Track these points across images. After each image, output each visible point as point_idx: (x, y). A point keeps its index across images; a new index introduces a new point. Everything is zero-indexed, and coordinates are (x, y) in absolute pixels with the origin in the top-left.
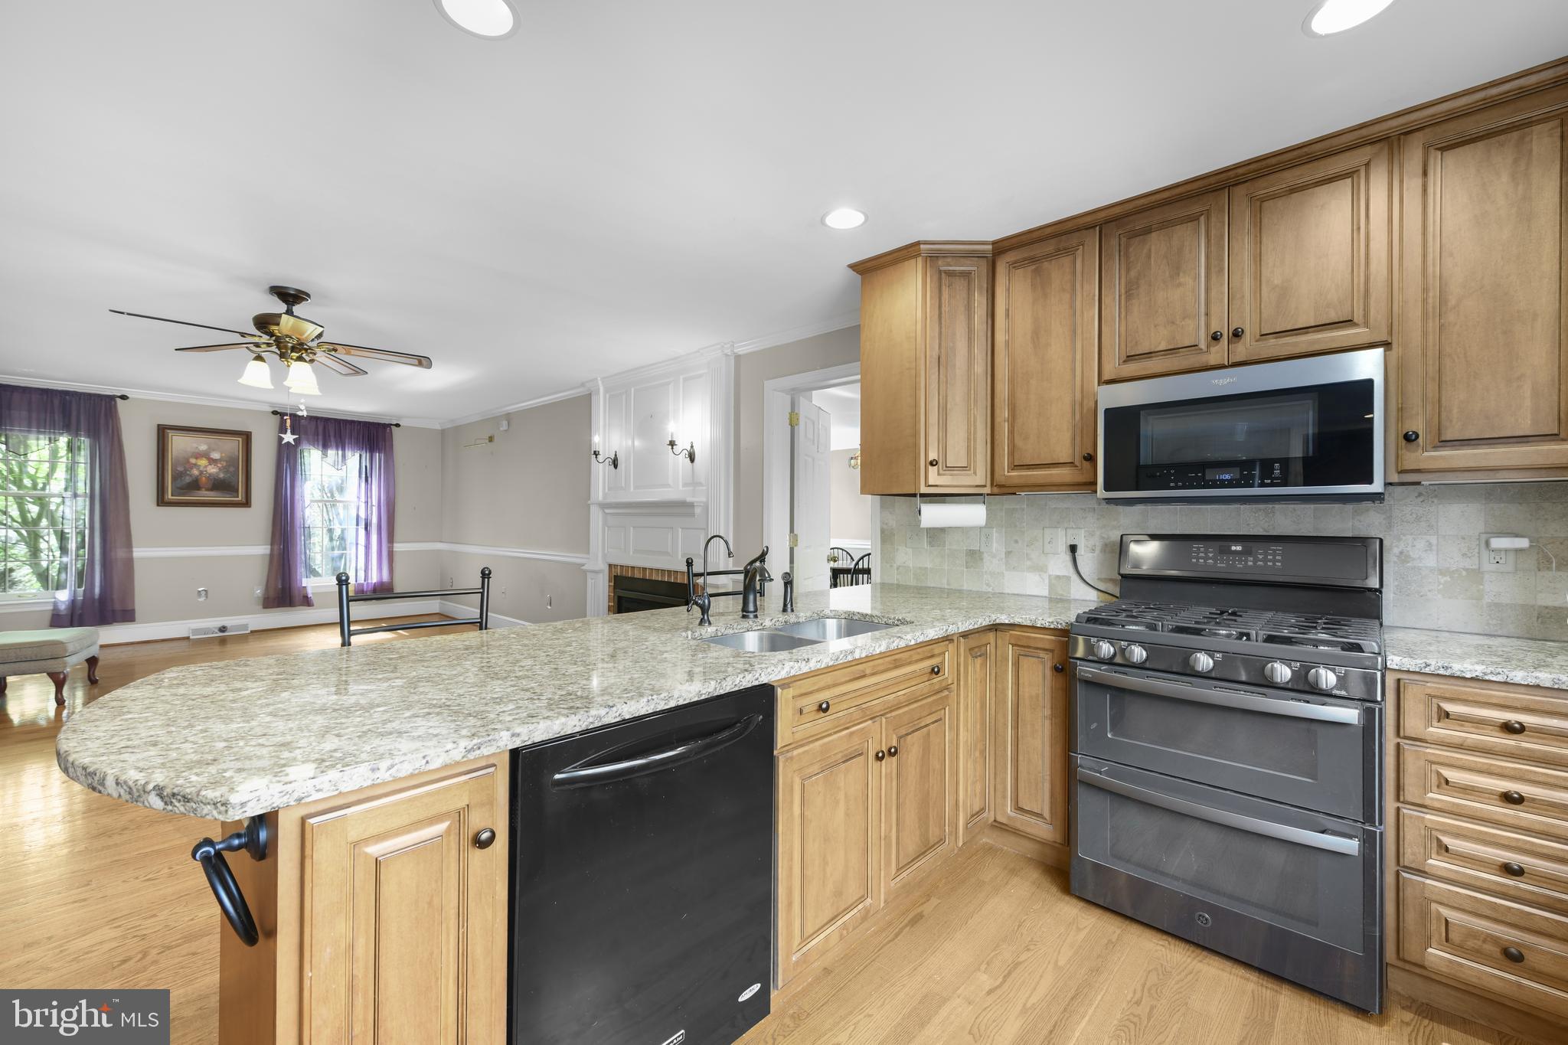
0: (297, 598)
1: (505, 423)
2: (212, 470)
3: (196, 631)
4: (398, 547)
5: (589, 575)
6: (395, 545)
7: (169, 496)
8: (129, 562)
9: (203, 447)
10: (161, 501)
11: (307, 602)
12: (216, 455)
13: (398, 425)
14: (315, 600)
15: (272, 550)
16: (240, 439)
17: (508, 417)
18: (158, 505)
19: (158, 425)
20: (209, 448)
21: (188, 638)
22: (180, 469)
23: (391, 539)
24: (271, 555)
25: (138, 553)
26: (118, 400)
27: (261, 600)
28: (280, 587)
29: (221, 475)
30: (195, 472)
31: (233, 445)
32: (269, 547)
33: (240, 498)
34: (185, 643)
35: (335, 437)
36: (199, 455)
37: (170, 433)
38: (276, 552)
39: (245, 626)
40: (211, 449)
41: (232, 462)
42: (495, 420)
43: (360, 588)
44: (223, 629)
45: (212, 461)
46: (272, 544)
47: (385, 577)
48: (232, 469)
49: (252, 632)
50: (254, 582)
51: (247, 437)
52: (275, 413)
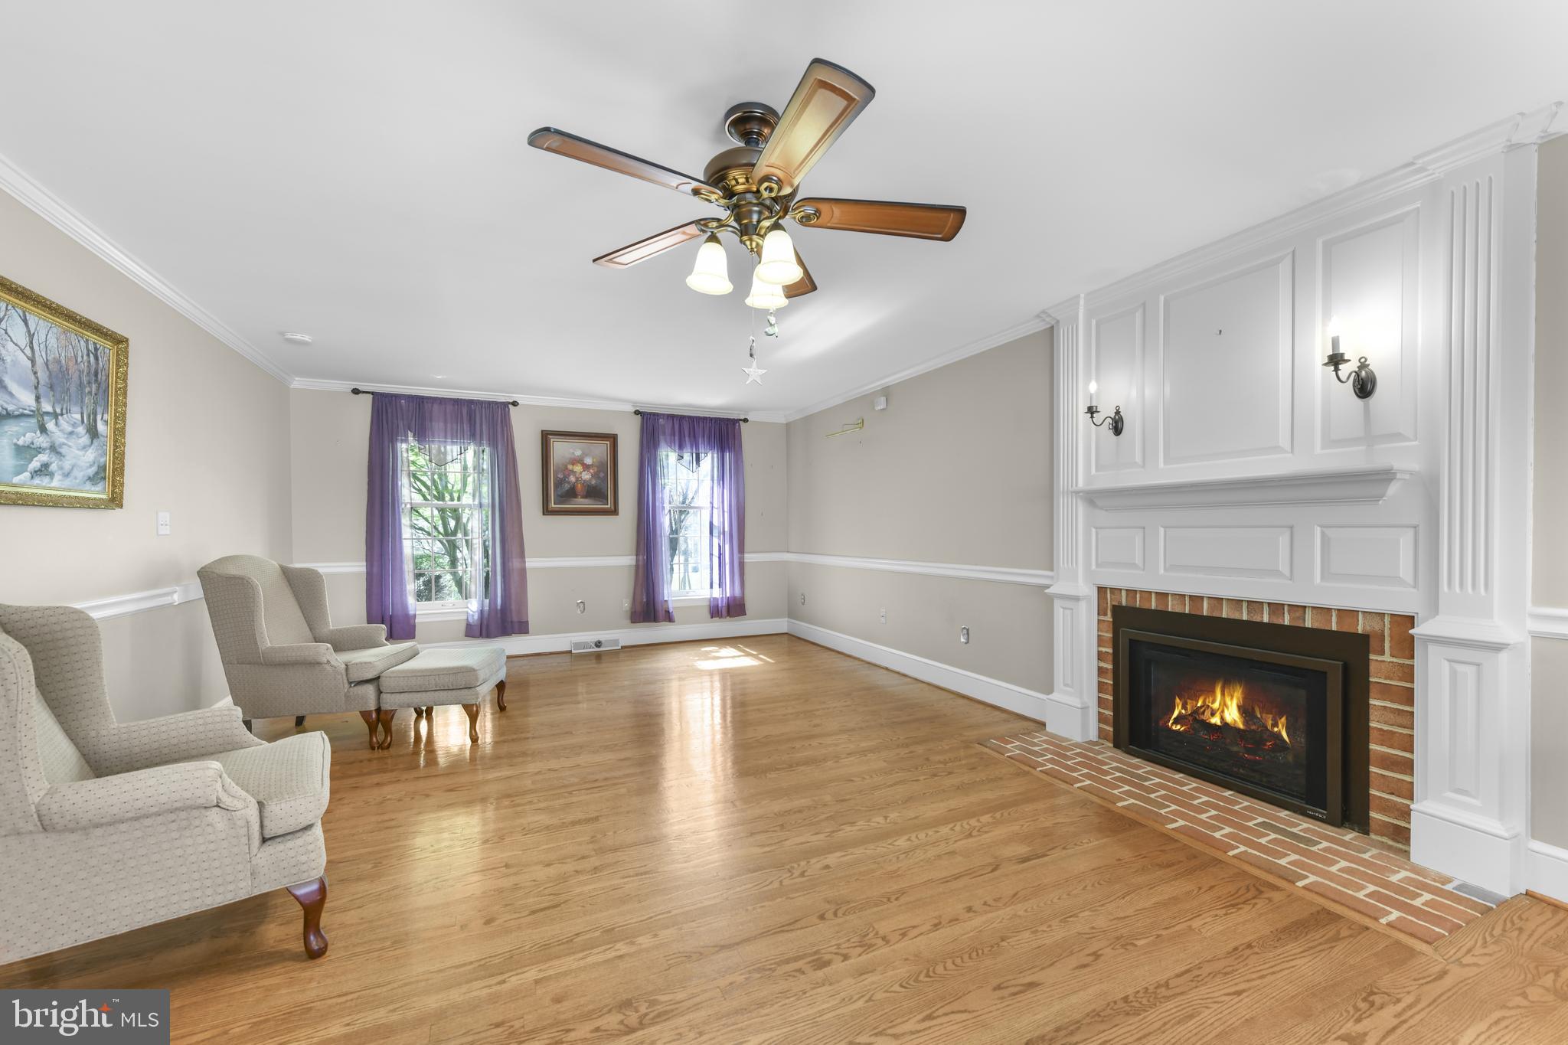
0: (661, 614)
1: (883, 399)
2: (586, 476)
3: (577, 645)
4: (749, 558)
5: (1057, 604)
6: (746, 555)
7: (552, 505)
8: (523, 572)
9: (578, 453)
10: (547, 511)
11: (669, 617)
12: (588, 461)
13: (746, 420)
14: (676, 616)
15: (637, 560)
16: (608, 443)
17: (887, 392)
18: (544, 514)
19: (542, 431)
20: (583, 453)
21: (570, 652)
22: (560, 476)
23: (742, 550)
24: (637, 566)
25: (531, 563)
26: (510, 406)
27: (629, 614)
28: (645, 600)
29: (593, 482)
30: (572, 479)
31: (601, 449)
32: (635, 557)
33: (609, 506)
34: (567, 658)
35: (689, 436)
36: (575, 461)
37: (552, 439)
38: (641, 563)
39: (616, 642)
40: (585, 455)
41: (601, 467)
42: (868, 399)
43: (716, 603)
44: (598, 644)
45: (586, 467)
46: (637, 555)
47: (738, 593)
48: (602, 475)
49: (622, 647)
50: (621, 595)
51: (613, 439)
52: (637, 412)
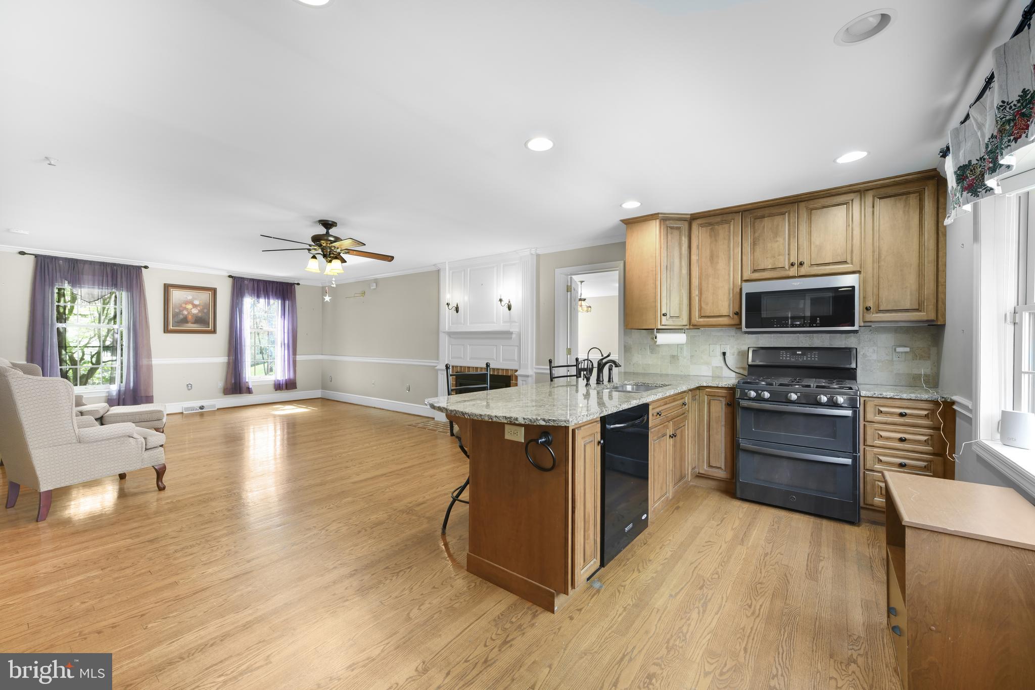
0: (244, 389)
1: (375, 284)
2: (195, 311)
3: (187, 409)
4: (298, 358)
6: (297, 356)
7: (171, 327)
8: (150, 368)
9: (190, 298)
10: (166, 330)
11: (249, 391)
12: (197, 302)
13: (298, 284)
14: (254, 390)
15: (229, 359)
16: (210, 293)
17: (376, 281)
18: (164, 332)
19: (165, 284)
20: (193, 298)
21: (182, 413)
22: (177, 310)
23: (295, 353)
24: (229, 363)
25: (155, 361)
26: (142, 268)
27: (222, 390)
28: (233, 382)
29: (200, 315)
30: (185, 312)
31: (205, 296)
32: (227, 358)
33: (210, 328)
34: (180, 416)
35: (264, 291)
36: (187, 303)
37: (171, 289)
38: (231, 361)
39: (214, 406)
40: (194, 299)
41: (206, 306)
42: (367, 283)
43: (278, 383)
44: (202, 408)
45: (195, 306)
46: (229, 356)
47: (292, 376)
48: (205, 311)
49: (218, 409)
50: (218, 377)
51: (214, 291)
52: (230, 276)
